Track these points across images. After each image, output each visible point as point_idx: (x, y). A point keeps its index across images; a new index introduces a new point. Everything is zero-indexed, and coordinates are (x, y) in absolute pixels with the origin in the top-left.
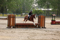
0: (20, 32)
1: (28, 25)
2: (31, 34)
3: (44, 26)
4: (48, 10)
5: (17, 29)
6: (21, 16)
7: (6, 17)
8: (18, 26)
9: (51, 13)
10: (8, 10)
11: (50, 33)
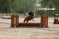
0: (23, 31)
1: (31, 25)
2: (34, 33)
3: (47, 26)
4: (51, 9)
5: (20, 28)
6: (24, 16)
7: (9, 17)
8: (21, 26)
9: (54, 13)
10: (11, 10)
11: (53, 32)
